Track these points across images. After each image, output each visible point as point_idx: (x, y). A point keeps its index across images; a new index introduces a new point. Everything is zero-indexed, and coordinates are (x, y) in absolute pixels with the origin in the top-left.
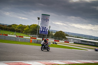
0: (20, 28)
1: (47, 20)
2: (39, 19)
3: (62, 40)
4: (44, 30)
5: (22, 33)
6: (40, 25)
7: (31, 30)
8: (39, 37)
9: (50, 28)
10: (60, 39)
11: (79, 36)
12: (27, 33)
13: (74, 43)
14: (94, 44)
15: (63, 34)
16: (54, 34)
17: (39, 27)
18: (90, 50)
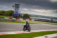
0: (2, 13)
1: (18, 7)
2: (13, 7)
3: (27, 19)
4: (17, 13)
5: (4, 15)
6: (14, 11)
7: (9, 14)
8: (14, 18)
9: (20, 12)
10: (26, 19)
11: (37, 16)
12: (6, 15)
13: (35, 20)
14: (46, 21)
15: (28, 16)
16: (23, 15)
17: (14, 12)
18: (43, 24)
